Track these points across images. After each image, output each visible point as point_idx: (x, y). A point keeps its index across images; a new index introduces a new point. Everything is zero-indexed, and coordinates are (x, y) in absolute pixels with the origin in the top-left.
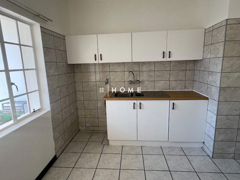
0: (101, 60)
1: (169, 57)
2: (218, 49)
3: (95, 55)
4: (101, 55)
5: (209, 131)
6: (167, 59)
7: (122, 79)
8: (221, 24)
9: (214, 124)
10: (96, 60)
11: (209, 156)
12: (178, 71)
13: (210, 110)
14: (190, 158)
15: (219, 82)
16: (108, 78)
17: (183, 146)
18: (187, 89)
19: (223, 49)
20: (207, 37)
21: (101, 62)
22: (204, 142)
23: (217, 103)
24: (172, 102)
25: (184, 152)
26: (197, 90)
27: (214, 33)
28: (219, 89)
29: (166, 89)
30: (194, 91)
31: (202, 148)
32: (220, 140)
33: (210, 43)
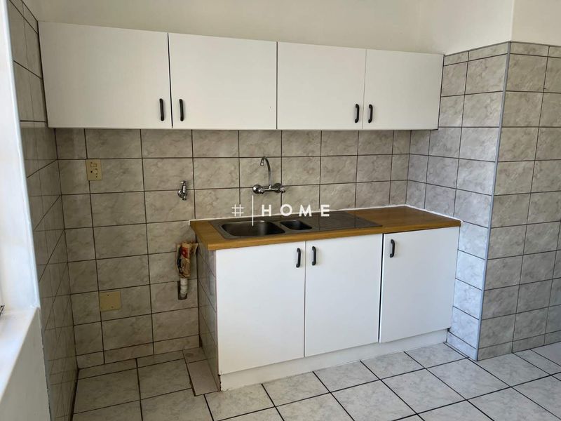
0: (182, 119)
1: (370, 121)
2: (486, 107)
3: (161, 101)
4: (181, 101)
5: (466, 300)
6: (364, 125)
7: (233, 181)
8: (495, 51)
9: (480, 282)
10: (162, 119)
11: (468, 358)
12: (375, 157)
13: (466, 249)
14: (438, 371)
15: (492, 182)
16: (188, 177)
17: (409, 347)
18: (394, 204)
19: (500, 108)
20: (451, 75)
21: (179, 125)
22: (448, 330)
23: (485, 231)
24: (388, 237)
25: (418, 363)
26: (421, 204)
27: (473, 68)
28: (490, 199)
29: (348, 206)
30: (410, 206)
31: (445, 343)
32: (490, 315)
33: (461, 91)
